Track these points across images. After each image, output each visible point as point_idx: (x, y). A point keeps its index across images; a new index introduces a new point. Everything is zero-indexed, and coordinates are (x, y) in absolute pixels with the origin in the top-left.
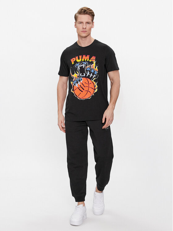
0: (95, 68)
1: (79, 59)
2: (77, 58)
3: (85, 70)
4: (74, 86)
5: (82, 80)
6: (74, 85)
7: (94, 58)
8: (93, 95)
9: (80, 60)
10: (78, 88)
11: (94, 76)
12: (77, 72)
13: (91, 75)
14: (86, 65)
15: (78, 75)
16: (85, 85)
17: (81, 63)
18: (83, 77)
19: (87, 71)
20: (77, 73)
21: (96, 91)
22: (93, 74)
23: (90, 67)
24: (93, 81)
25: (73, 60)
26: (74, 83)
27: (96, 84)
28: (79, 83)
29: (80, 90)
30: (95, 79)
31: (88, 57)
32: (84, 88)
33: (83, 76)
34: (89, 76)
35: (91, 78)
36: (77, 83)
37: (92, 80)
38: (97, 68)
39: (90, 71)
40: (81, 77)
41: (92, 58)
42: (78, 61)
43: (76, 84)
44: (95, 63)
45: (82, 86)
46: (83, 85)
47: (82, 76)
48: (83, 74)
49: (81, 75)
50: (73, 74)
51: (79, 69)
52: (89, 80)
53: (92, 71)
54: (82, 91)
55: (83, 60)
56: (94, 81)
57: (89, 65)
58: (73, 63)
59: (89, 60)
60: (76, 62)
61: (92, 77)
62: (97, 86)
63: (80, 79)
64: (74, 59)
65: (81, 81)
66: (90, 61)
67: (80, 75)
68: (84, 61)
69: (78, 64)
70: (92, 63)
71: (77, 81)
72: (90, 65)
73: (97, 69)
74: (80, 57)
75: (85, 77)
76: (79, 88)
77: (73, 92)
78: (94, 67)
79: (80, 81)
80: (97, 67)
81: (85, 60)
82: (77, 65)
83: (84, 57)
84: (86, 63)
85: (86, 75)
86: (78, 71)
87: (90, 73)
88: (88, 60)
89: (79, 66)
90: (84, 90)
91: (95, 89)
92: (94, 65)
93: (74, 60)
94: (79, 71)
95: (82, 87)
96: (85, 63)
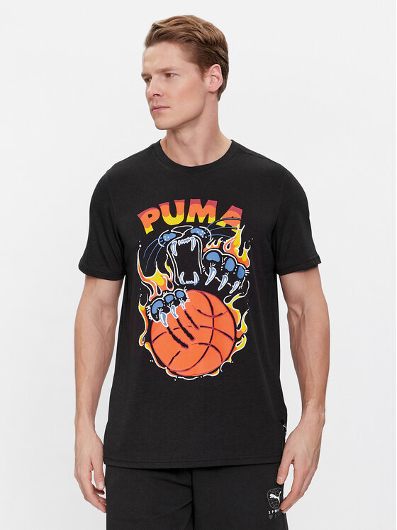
0: (241, 253)
1: (174, 215)
2: (165, 207)
3: (200, 259)
4: (151, 323)
5: (185, 298)
6: (151, 318)
7: (234, 213)
8: (230, 361)
9: (179, 219)
10: (171, 333)
11: (236, 285)
12: (168, 268)
13: (225, 281)
14: (205, 241)
15: (171, 279)
16: (199, 320)
17: (182, 230)
18: (190, 287)
19: (206, 263)
20: (163, 270)
21: (242, 344)
22: (233, 278)
23: (221, 247)
24: (230, 305)
25: (150, 216)
26: (155, 312)
27: (240, 318)
28: (173, 310)
29: (175, 338)
30: (237, 297)
31: (211, 208)
32: (192, 330)
33: (191, 282)
34: (215, 283)
35: (223, 295)
36: (166, 310)
37: (228, 300)
38: (249, 253)
39: (218, 266)
40: (182, 286)
41: (229, 214)
42: (169, 220)
43: (161, 316)
44: (239, 232)
45: (186, 323)
46: (190, 318)
47: (188, 282)
48: (189, 277)
49: (181, 279)
50: (150, 272)
51: (175, 253)
52: (214, 299)
53: (230, 266)
54: (185, 346)
55: (191, 219)
56: (235, 305)
57: (216, 239)
58: (149, 229)
59: (218, 219)
60: (160, 226)
61: (227, 288)
62: (244, 328)
63: (180, 295)
64: (155, 212)
65: (183, 304)
66: (222, 224)
67: (178, 280)
68: (196, 224)
69: (169, 233)
70: (228, 232)
71: (167, 304)
72: (220, 241)
73: (245, 256)
74: (180, 205)
75: (200, 287)
76: (174, 332)
77: (147, 346)
78: (237, 250)
79: (177, 303)
80: (246, 251)
81: (201, 220)
82: (167, 238)
83: (195, 206)
84: (202, 233)
85: (203, 278)
86: (170, 264)
87: (220, 275)
88: (211, 220)
89: (173, 242)
90: (192, 338)
91: (237, 339)
92: (237, 240)
93: (155, 218)
94: (174, 262)
95: (184, 326)
96: (197, 231)
